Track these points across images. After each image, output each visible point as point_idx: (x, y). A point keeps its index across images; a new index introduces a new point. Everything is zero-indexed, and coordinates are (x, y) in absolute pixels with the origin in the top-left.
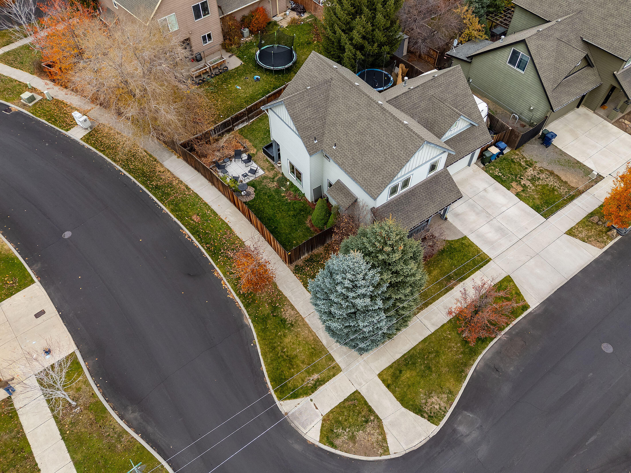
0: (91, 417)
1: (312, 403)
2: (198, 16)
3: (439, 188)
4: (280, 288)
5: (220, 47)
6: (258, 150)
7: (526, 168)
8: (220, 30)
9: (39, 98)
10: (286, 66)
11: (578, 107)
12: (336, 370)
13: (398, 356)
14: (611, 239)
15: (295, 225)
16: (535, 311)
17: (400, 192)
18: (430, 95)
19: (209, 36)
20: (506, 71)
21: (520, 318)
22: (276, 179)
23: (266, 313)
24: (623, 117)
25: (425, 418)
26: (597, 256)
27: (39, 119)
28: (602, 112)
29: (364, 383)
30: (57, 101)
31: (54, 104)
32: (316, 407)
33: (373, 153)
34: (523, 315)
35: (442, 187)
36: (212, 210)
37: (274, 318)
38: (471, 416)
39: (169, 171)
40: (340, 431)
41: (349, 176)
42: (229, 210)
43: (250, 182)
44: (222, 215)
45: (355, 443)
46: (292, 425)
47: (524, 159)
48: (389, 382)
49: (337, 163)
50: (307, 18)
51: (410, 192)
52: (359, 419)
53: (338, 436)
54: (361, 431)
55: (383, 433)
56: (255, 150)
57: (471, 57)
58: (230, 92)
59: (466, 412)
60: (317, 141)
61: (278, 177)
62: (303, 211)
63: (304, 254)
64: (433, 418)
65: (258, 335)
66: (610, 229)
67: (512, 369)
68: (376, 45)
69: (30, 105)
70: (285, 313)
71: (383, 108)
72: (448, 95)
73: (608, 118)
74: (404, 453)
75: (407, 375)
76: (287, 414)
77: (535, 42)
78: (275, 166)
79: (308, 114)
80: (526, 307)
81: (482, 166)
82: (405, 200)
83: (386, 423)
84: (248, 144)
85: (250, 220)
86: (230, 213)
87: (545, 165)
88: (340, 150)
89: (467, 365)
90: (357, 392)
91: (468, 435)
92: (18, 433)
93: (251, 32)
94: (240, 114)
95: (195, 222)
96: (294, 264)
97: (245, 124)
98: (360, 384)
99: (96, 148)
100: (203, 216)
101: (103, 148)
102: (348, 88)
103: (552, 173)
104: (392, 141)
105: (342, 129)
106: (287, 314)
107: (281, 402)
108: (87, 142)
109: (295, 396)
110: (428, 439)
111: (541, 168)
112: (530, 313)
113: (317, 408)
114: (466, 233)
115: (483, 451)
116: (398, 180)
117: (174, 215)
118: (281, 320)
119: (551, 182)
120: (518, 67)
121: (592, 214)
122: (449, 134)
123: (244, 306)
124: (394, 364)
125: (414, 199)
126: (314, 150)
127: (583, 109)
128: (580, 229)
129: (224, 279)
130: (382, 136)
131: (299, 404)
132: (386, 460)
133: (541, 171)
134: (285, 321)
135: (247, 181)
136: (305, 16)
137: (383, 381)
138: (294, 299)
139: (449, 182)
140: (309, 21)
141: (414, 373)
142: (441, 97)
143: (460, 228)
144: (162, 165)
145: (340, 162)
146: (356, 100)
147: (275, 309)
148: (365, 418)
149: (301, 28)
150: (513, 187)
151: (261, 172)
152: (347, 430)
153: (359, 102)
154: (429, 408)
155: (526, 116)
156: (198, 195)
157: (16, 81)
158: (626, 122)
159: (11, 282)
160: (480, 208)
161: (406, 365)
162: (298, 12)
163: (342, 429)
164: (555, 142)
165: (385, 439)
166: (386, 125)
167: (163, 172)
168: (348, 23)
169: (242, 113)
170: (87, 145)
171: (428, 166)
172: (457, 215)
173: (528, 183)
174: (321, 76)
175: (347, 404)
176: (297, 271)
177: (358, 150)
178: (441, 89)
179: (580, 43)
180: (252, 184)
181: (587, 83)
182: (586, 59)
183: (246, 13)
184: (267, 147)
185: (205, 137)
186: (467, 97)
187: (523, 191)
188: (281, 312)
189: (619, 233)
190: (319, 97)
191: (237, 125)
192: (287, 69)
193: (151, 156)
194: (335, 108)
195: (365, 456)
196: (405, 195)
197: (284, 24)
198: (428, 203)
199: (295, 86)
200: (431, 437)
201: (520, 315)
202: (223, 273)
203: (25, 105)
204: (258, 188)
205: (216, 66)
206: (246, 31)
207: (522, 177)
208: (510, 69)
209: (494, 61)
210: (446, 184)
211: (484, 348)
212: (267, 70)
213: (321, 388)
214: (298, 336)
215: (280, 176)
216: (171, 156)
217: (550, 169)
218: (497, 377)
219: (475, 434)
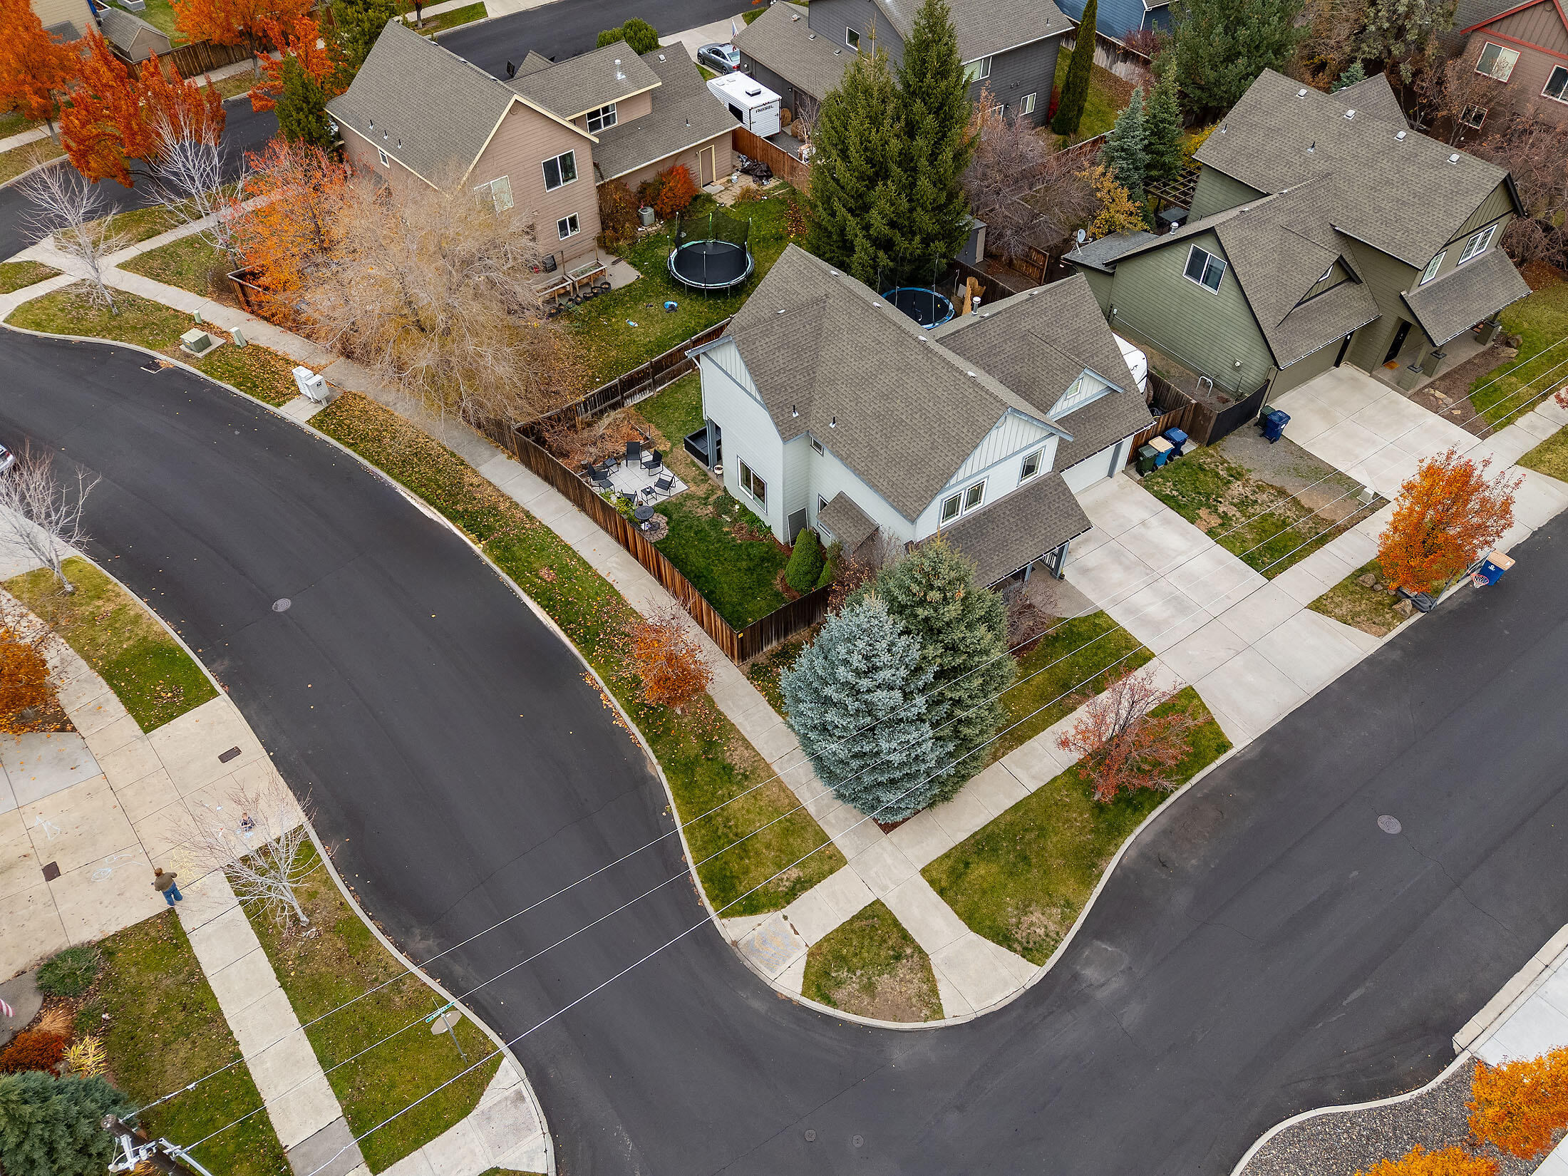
0: (339, 945)
1: (787, 924)
2: (552, 181)
3: (1043, 508)
4: (721, 707)
5: (595, 243)
6: (674, 445)
7: (1229, 482)
8: (596, 209)
9: (217, 342)
10: (732, 282)
11: (1337, 364)
12: (835, 861)
13: (962, 837)
14: (1401, 620)
15: (750, 588)
16: (1243, 755)
17: (964, 513)
18: (1023, 329)
19: (573, 222)
20: (1183, 291)
21: (1213, 766)
22: (711, 500)
23: (693, 753)
24: (1431, 385)
25: (1015, 951)
26: (1372, 652)
27: (219, 383)
28: (1387, 374)
29: (892, 886)
30: (257, 348)
31: (250, 354)
32: (795, 930)
33: (909, 433)
34: (1219, 762)
35: (1049, 507)
36: (580, 559)
37: (709, 763)
38: (1110, 949)
39: (490, 484)
40: (844, 974)
41: (863, 480)
42: (613, 559)
43: (658, 505)
44: (601, 568)
45: (873, 997)
46: (747, 963)
47: (1226, 465)
48: (944, 884)
49: (837, 455)
50: (776, 188)
51: (984, 514)
52: (883, 953)
53: (839, 984)
54: (886, 975)
55: (930, 980)
56: (669, 445)
57: (1114, 264)
58: (616, 333)
59: (1099, 943)
60: (797, 414)
61: (715, 497)
62: (768, 561)
63: (769, 641)
64: (1032, 952)
65: (676, 795)
66: (1399, 596)
67: (1194, 862)
68: (918, 238)
69: (200, 355)
70: (731, 755)
71: (927, 348)
72: (1059, 331)
73: (1400, 385)
74: (973, 1017)
75: (980, 871)
76: (735, 943)
77: (1235, 234)
78: (710, 474)
79: (781, 361)
80: (1224, 746)
81: (1138, 477)
82: (974, 530)
83: (935, 961)
84: (653, 432)
85: (660, 578)
86: (617, 563)
87: (1268, 477)
88: (843, 430)
89: (1102, 853)
90: (878, 901)
91: (1103, 985)
92: (192, 974)
93: (659, 215)
94: (638, 373)
95: (545, 581)
96: (750, 661)
97: (648, 395)
98: (884, 888)
99: (339, 439)
100: (563, 569)
101: (352, 438)
102: (859, 312)
103: (1282, 493)
104: (945, 410)
105: (848, 389)
106: (736, 757)
107: (724, 921)
108: (320, 428)
109: (752, 907)
110: (1023, 991)
111: (1260, 483)
112: (1233, 759)
113: (796, 933)
114: (1101, 604)
115: (1133, 1014)
116: (959, 486)
117: (502, 568)
118: (724, 768)
119: (1279, 507)
120: (1205, 282)
121: (1362, 571)
122: (1064, 407)
123: (647, 742)
124: (954, 851)
125: (993, 529)
126: (792, 431)
127: (1346, 370)
128: (1337, 600)
129: (606, 689)
130: (926, 401)
131: (760, 925)
132: (937, 1029)
133: (1260, 489)
134: (732, 769)
135: (652, 503)
136: (771, 184)
137: (932, 883)
138: (749, 729)
139: (1062, 497)
140: (779, 195)
141: (994, 868)
142: (1046, 334)
143: (1091, 596)
144: (475, 472)
145: (843, 453)
146: (875, 335)
147: (710, 745)
148: (894, 950)
149: (763, 208)
150: (1201, 518)
151: (680, 487)
152: (859, 973)
153: (880, 339)
154: (1024, 934)
155: (1229, 380)
156: (551, 531)
157: (168, 308)
158: (1438, 394)
159: (169, 695)
160: (1132, 558)
161: (979, 852)
162: (757, 176)
163: (848, 971)
164: (1288, 431)
165: (934, 991)
166: (934, 379)
167: (479, 486)
168: (861, 196)
169: (642, 371)
170: (319, 434)
171: (1017, 464)
172: (1084, 571)
173: (1232, 511)
174: (805, 291)
175: (856, 925)
176: (756, 674)
177: (880, 428)
178: (1045, 319)
179: (1331, 237)
180: (662, 509)
181: (1347, 313)
182: (1340, 263)
183: (649, 177)
184: (694, 438)
185: (567, 417)
186: (1099, 336)
187: (1222, 525)
188: (723, 752)
189: (1416, 607)
190: (802, 329)
191: (631, 396)
192: (734, 287)
193: (453, 455)
194: (833, 351)
195: (895, 1020)
196: (974, 519)
197: (727, 200)
198: (1022, 537)
199: (754, 312)
200: (1028, 987)
201: (1212, 760)
202: (603, 678)
203: (188, 356)
204: (674, 517)
205: (585, 281)
206: (648, 214)
207: (1219, 499)
208: (1189, 286)
209: (1158, 272)
210: (1057, 500)
211: (1138, 823)
212: (692, 290)
213: (806, 896)
214: (759, 797)
215: (720, 493)
216: (493, 456)
217: (1278, 485)
218: (1164, 877)
219: (1117, 984)
